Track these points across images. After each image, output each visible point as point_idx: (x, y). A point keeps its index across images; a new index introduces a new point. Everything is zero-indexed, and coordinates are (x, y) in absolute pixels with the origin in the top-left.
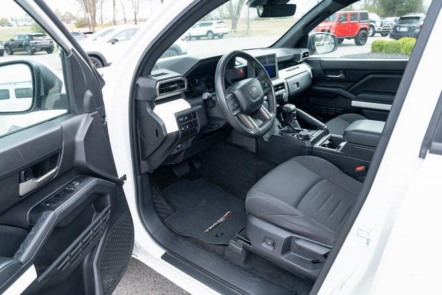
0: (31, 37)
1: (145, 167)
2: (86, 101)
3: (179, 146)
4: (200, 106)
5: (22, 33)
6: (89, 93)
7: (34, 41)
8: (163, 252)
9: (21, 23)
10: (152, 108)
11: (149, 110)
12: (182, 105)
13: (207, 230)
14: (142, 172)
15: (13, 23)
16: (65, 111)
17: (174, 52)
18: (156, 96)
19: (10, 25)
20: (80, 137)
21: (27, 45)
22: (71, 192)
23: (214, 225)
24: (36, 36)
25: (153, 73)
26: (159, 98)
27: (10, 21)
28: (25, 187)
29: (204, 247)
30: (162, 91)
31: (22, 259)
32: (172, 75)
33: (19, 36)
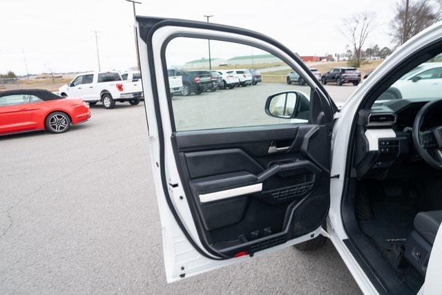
0: (343, 71)
1: (354, 174)
2: (319, 118)
3: (380, 163)
4: (405, 138)
5: (337, 68)
6: (323, 113)
7: (345, 74)
8: (346, 237)
9: (341, 59)
10: (365, 131)
11: (362, 132)
12: (390, 134)
13: (389, 240)
14: (351, 176)
15: (336, 58)
16: (307, 121)
17: (393, 96)
18: (367, 123)
19: (333, 60)
20: (307, 136)
21: (338, 77)
22: (293, 162)
23: (398, 240)
24: (348, 70)
25: (372, 108)
26: (369, 124)
27: (334, 57)
28: (272, 149)
29: (377, 247)
30: (371, 121)
31: (259, 178)
32: (387, 110)
33: (335, 70)
